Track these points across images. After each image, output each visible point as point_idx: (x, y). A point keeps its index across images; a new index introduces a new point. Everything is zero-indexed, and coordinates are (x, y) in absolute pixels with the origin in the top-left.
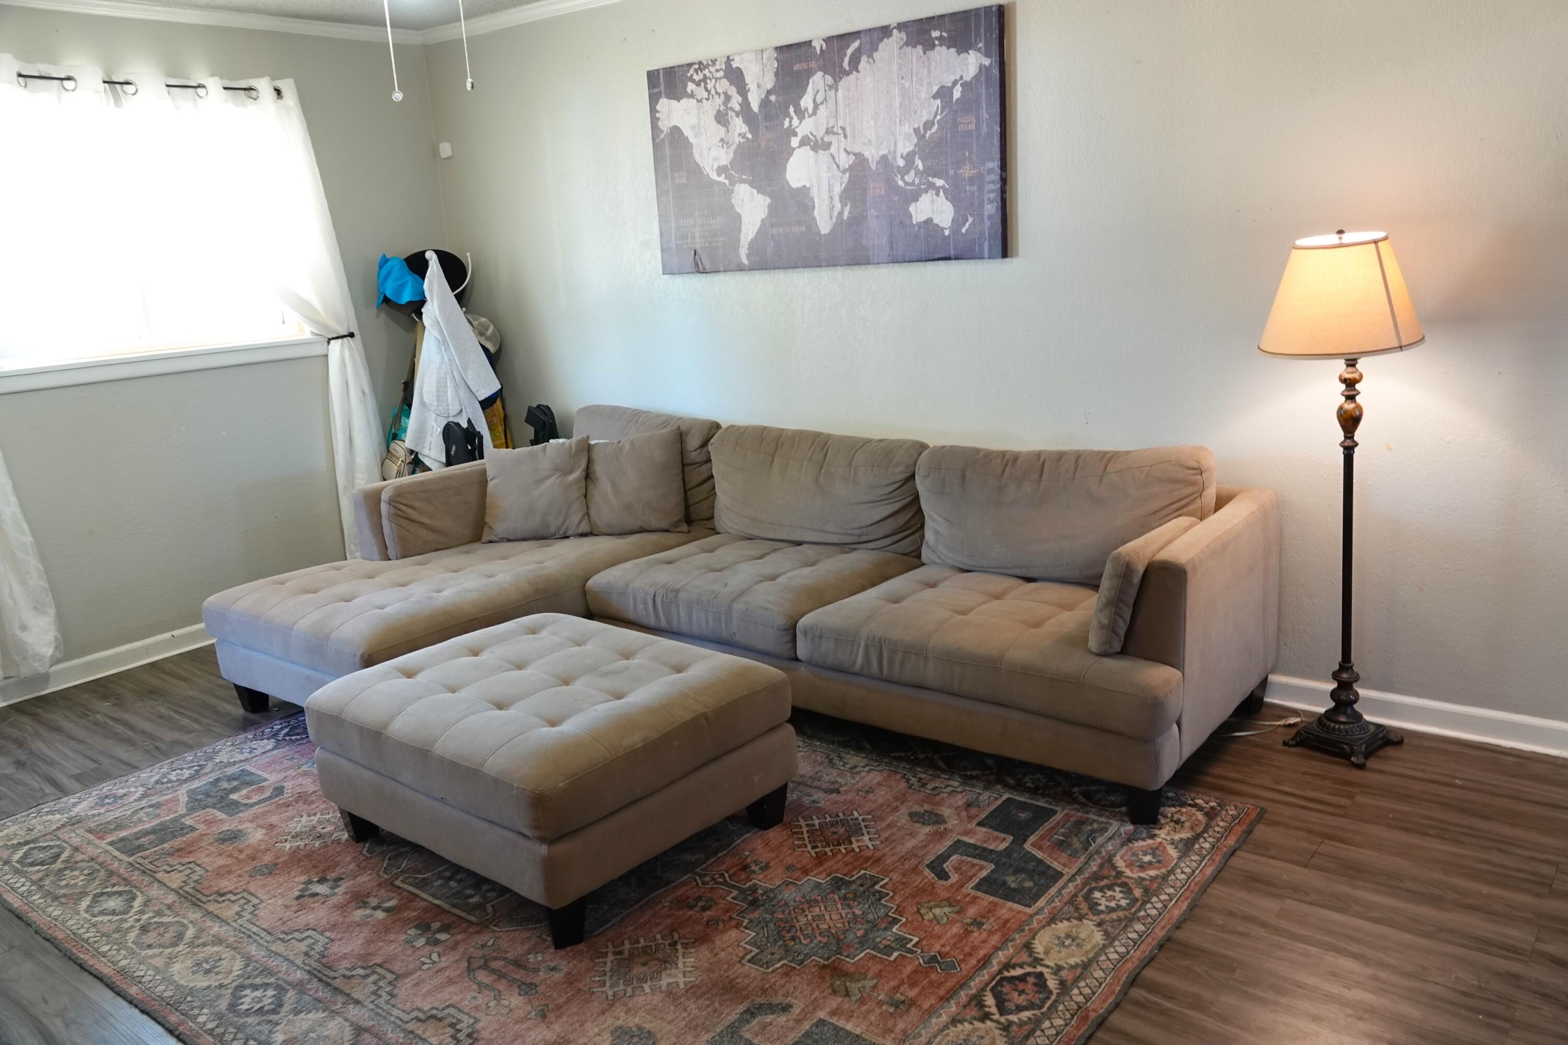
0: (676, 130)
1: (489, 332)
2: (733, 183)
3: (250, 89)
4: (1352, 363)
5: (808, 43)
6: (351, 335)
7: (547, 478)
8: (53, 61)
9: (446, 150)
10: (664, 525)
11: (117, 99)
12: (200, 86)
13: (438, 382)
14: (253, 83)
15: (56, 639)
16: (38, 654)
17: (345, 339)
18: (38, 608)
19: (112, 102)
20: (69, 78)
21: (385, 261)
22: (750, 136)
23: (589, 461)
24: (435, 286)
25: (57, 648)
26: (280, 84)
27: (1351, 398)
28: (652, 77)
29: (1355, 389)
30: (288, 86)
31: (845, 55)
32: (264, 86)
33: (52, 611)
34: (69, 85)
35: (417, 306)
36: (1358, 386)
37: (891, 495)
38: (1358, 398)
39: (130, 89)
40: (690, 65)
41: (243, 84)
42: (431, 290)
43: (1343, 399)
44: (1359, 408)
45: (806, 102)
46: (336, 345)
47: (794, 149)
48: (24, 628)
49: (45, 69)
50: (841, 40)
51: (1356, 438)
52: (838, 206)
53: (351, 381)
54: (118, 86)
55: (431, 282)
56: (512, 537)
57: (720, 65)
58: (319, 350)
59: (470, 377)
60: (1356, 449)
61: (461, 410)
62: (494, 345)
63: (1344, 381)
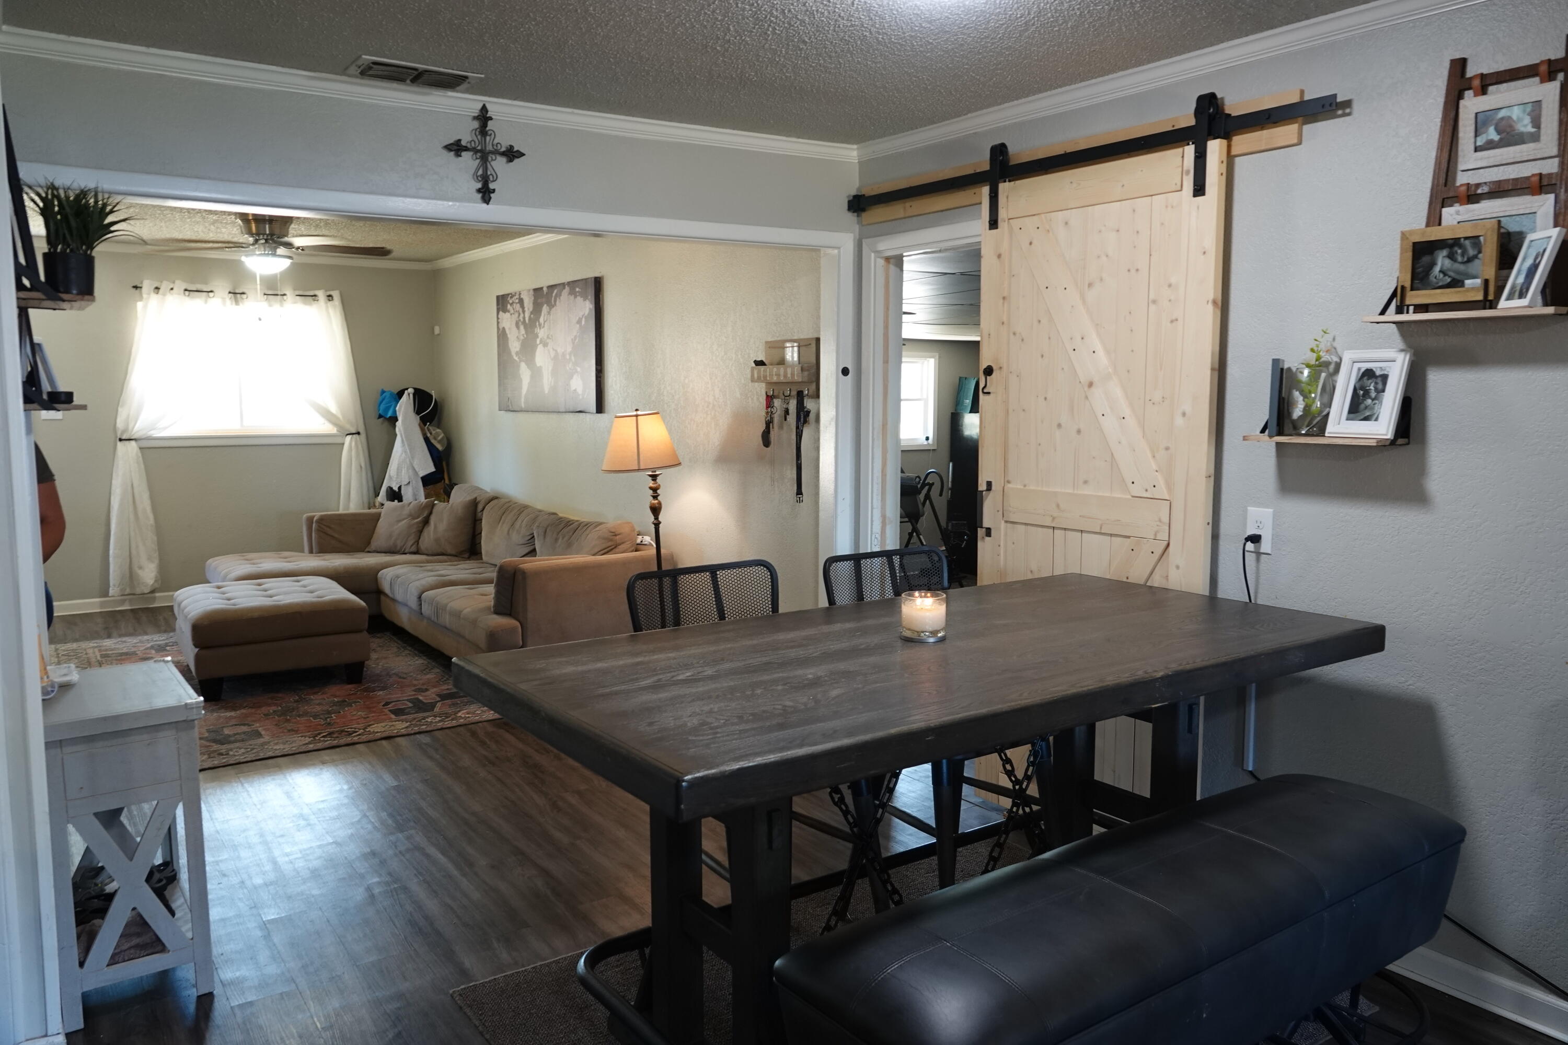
0: (504, 328)
1: (439, 438)
2: (520, 361)
3: (315, 296)
4: (654, 477)
5: (542, 288)
6: (358, 433)
7: (404, 519)
8: (206, 283)
9: (437, 330)
10: (453, 552)
11: (237, 303)
12: (284, 295)
13: (398, 464)
14: (317, 292)
15: (156, 577)
16: (144, 583)
17: (354, 436)
18: (150, 559)
19: (234, 303)
20: (211, 291)
21: (383, 392)
22: (525, 336)
23: (431, 513)
24: (403, 409)
25: (156, 581)
26: (332, 293)
27: (655, 497)
28: (498, 297)
29: (657, 493)
30: (336, 294)
31: (552, 296)
32: (321, 294)
33: (157, 561)
34: (211, 294)
35: (394, 419)
36: (658, 491)
37: (530, 541)
38: (659, 498)
39: (244, 296)
40: (508, 295)
41: (312, 293)
42: (399, 411)
43: (652, 498)
44: (660, 503)
45: (541, 320)
46: (349, 437)
47: (538, 345)
48: (140, 568)
49: (199, 287)
50: (551, 287)
51: (659, 519)
52: (550, 378)
53: (354, 459)
54: (238, 295)
55: (401, 406)
56: (379, 550)
57: (517, 296)
58: (339, 440)
59: (415, 463)
60: (661, 525)
61: (409, 482)
62: (442, 446)
63: (651, 488)
